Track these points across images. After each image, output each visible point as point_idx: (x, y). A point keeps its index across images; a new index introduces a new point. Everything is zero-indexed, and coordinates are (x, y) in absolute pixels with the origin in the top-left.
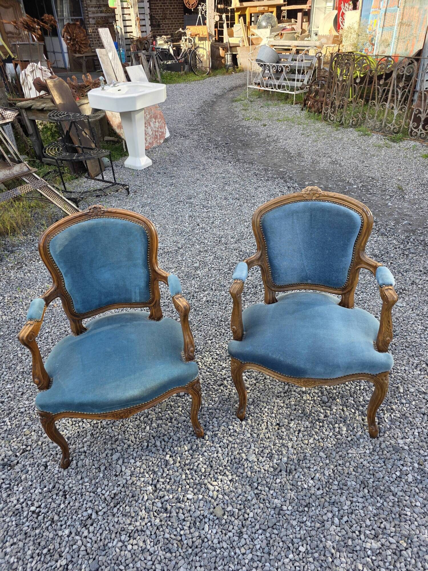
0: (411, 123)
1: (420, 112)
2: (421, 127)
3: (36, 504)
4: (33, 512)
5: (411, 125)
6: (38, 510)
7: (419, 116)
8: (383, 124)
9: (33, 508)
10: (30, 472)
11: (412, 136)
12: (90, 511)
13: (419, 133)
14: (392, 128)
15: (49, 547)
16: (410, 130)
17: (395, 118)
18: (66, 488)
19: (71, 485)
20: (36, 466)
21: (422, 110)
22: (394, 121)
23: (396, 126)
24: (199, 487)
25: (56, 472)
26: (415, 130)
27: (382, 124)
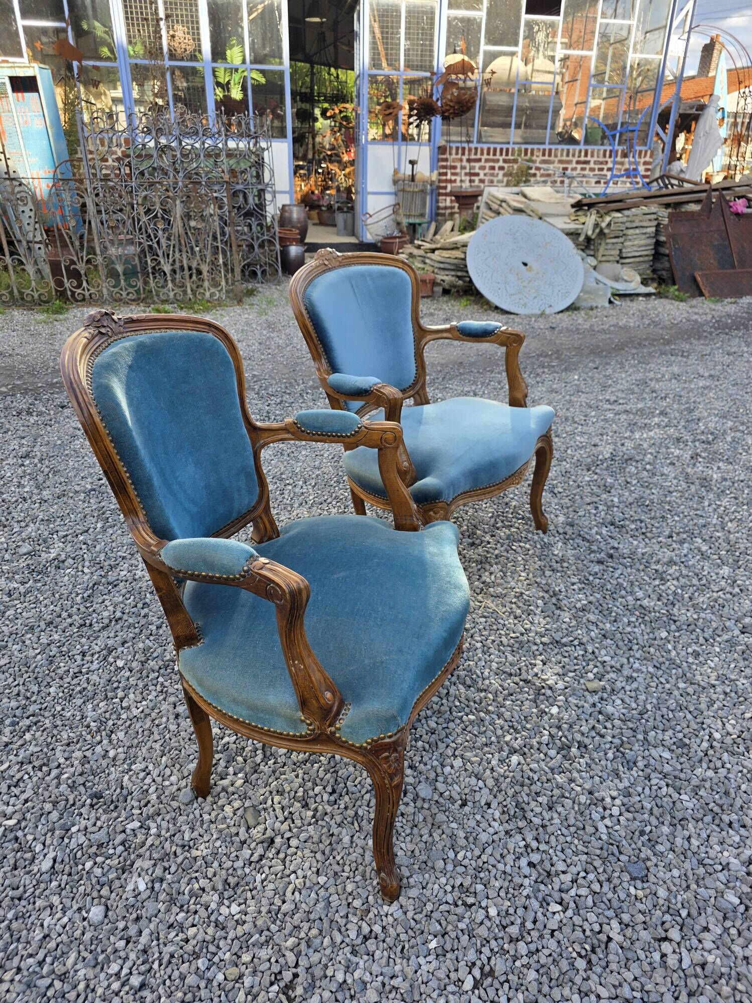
0: (65, 280)
1: (73, 262)
2: (85, 284)
3: (463, 972)
4: (477, 985)
5: (67, 285)
6: (477, 972)
7: (75, 269)
8: (15, 291)
9: (468, 984)
10: (367, 977)
11: (77, 301)
12: (523, 862)
13: (87, 294)
14: (36, 295)
15: (574, 955)
16: (69, 293)
17: (32, 278)
18: (449, 898)
19: (449, 888)
20: (355, 959)
21: (75, 259)
22: (33, 283)
23: (42, 291)
24: (542, 697)
25: (399, 914)
26: (79, 291)
27: (11, 293)
